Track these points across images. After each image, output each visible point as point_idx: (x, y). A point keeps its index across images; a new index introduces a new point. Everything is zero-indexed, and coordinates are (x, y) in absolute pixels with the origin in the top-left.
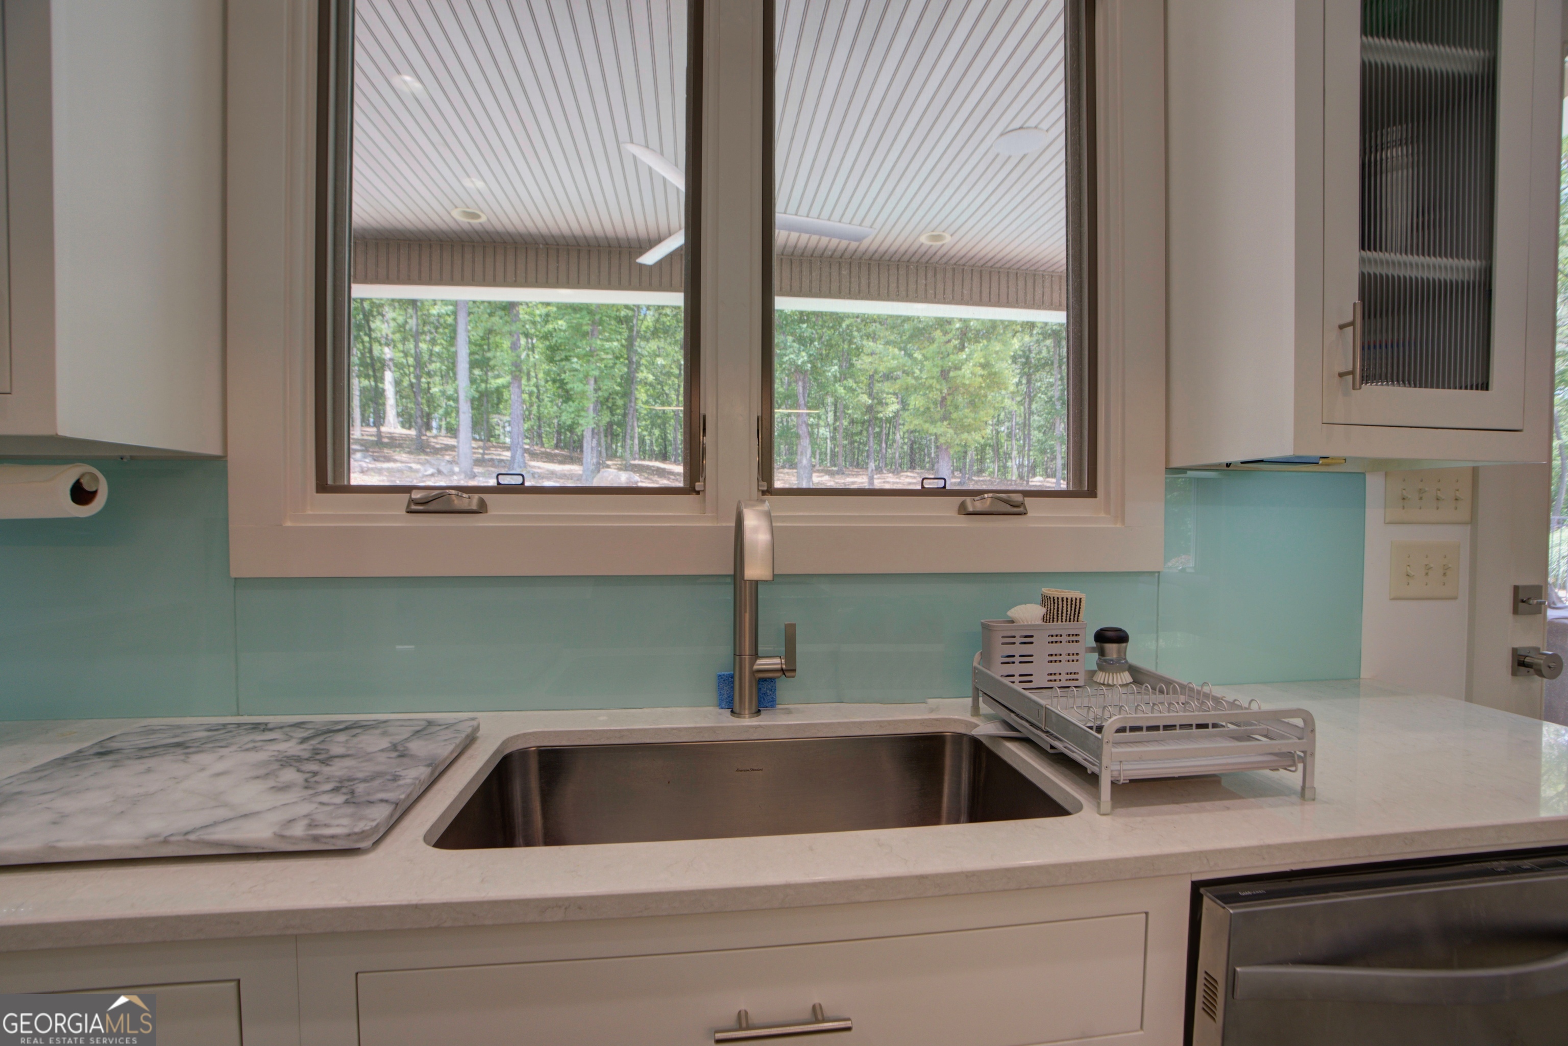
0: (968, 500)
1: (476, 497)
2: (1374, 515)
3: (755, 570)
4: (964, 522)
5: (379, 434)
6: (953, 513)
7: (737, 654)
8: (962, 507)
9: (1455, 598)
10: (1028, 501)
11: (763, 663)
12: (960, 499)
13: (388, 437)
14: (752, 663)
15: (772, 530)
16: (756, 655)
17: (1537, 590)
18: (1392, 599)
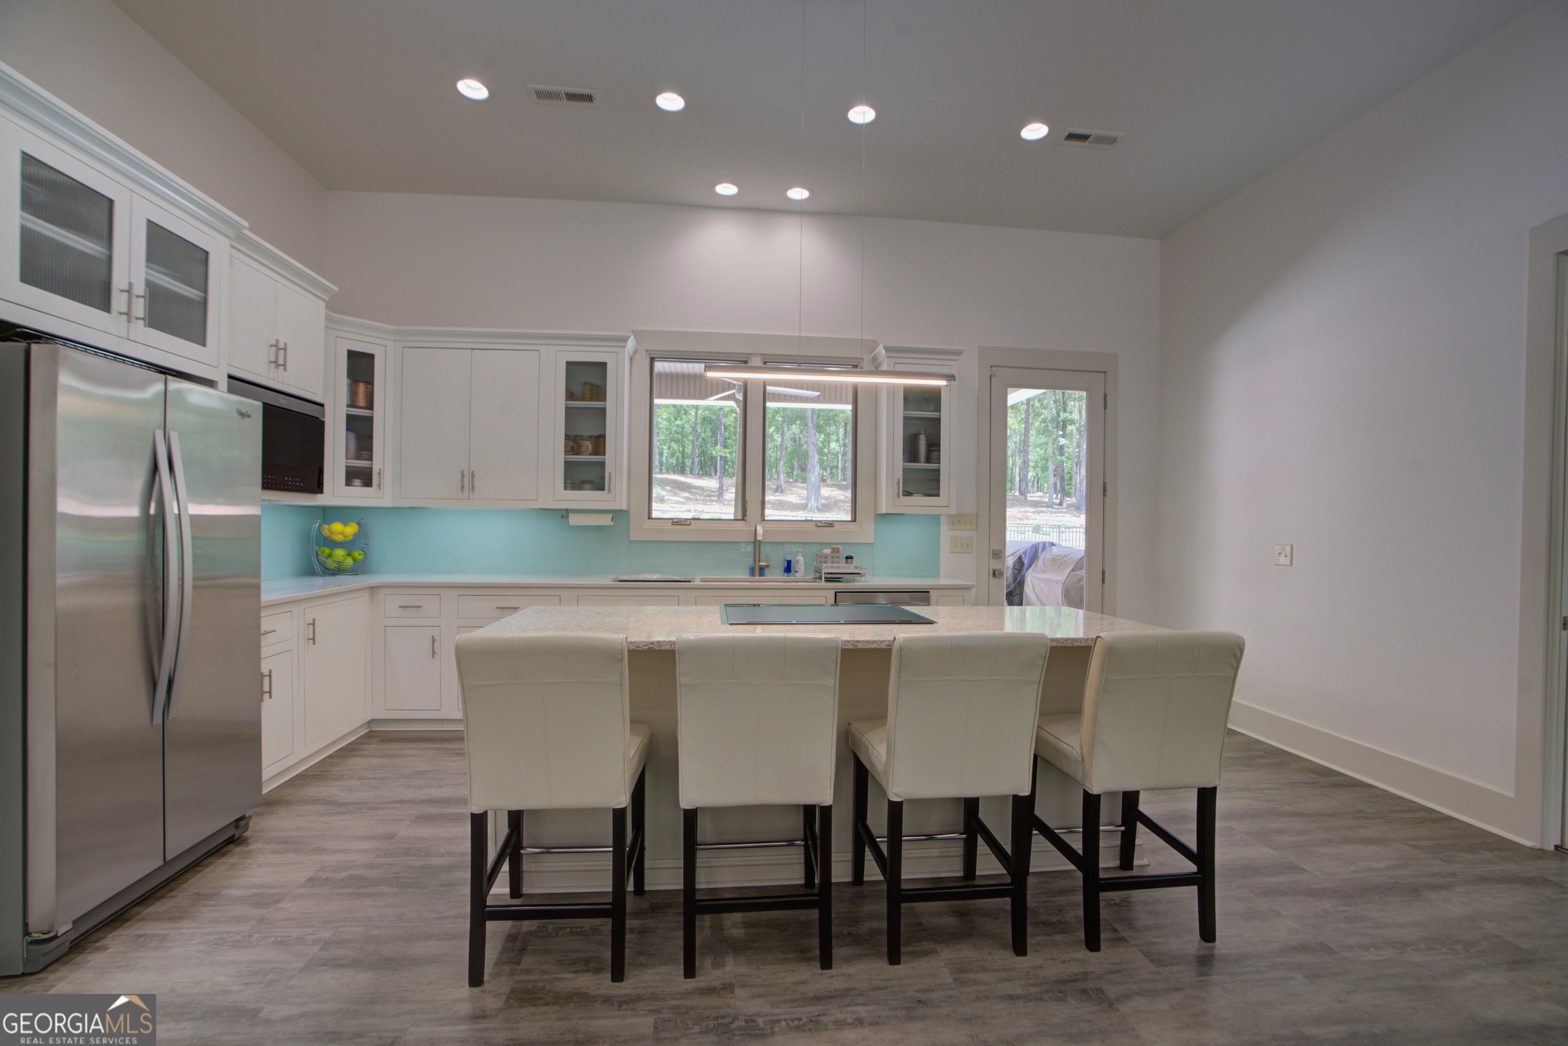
0: (818, 523)
1: (689, 521)
2: (944, 528)
3: (759, 538)
4: (816, 529)
6: (814, 526)
7: (755, 561)
8: (816, 524)
9: (972, 553)
10: (834, 523)
11: (761, 564)
12: (816, 522)
14: (758, 564)
15: (763, 530)
16: (759, 561)
17: (1000, 551)
18: (951, 553)
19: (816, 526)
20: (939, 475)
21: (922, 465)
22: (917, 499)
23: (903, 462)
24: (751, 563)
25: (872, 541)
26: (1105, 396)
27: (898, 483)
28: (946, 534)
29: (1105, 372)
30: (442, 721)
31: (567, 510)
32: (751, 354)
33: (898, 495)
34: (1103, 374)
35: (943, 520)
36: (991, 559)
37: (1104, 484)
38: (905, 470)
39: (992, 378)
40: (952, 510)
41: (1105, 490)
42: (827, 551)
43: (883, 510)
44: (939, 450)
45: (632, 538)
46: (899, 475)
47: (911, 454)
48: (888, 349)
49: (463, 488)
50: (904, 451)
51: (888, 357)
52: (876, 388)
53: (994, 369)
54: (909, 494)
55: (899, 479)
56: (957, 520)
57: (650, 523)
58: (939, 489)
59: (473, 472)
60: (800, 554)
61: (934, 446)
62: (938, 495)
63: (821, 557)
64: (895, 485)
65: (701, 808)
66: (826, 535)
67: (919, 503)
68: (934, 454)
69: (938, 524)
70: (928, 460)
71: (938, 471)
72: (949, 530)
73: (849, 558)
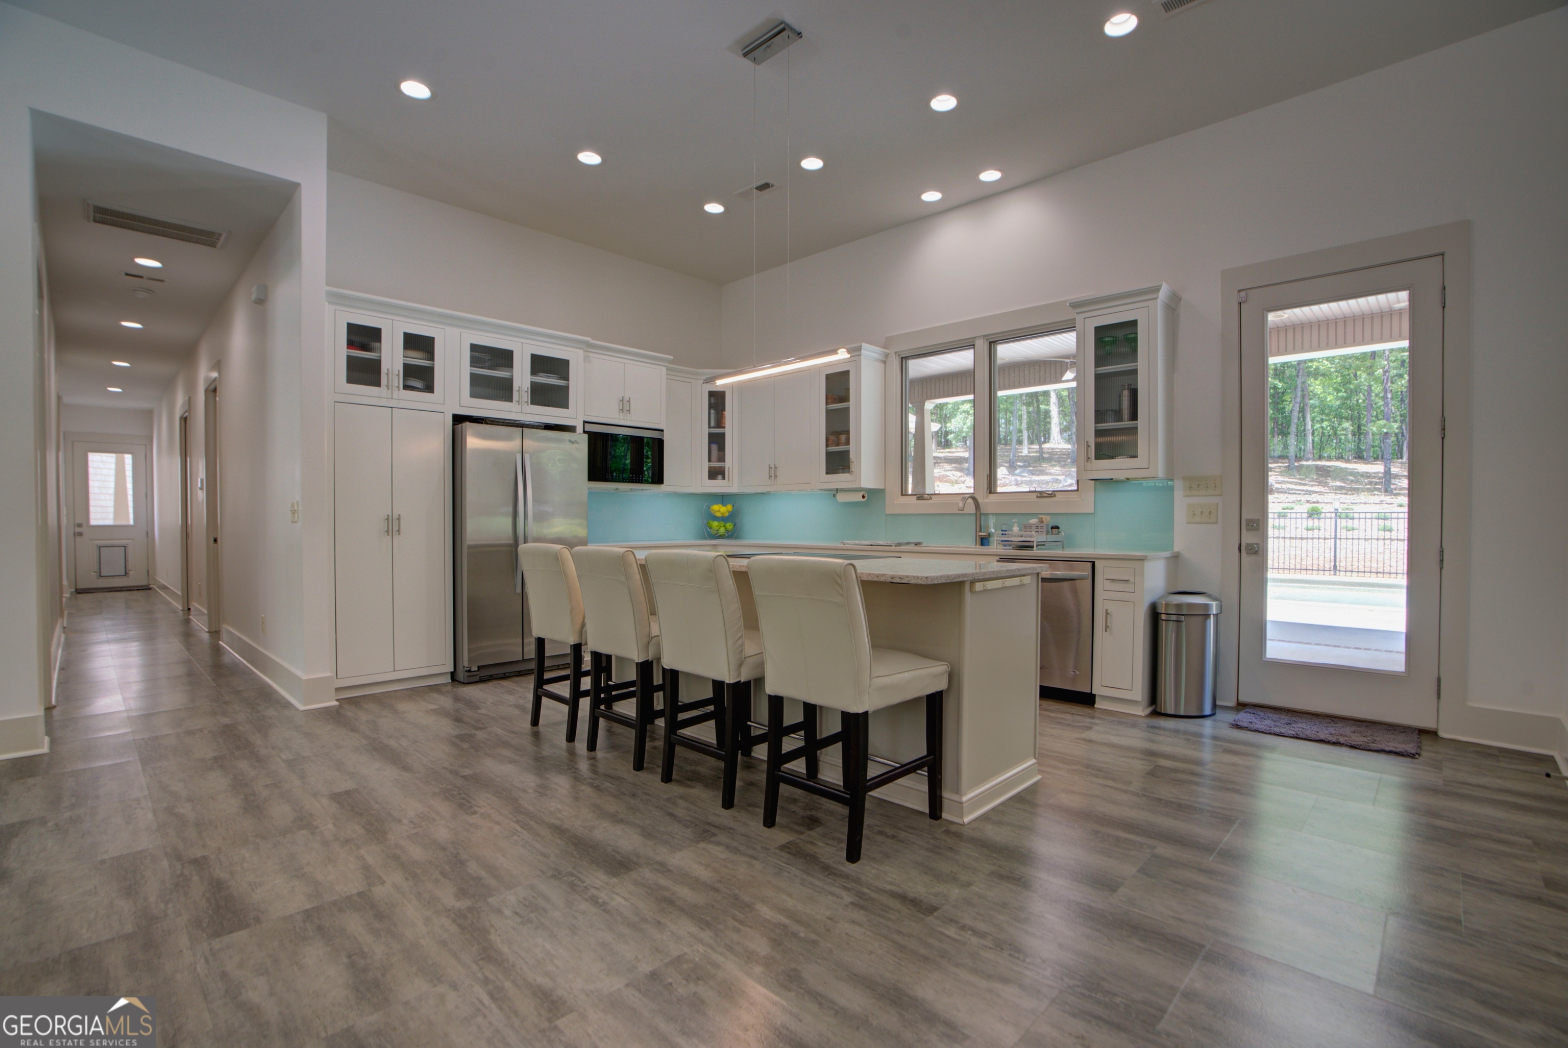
0: (1040, 493)
1: (929, 496)
2: (1178, 494)
4: (1037, 499)
5: (1041, 451)
6: (1034, 497)
7: (976, 531)
8: (1038, 495)
9: (1216, 523)
10: (1057, 493)
11: (982, 534)
13: (1048, 453)
16: (980, 531)
17: (1257, 521)
18: (1187, 523)
20: (1138, 433)
22: (1114, 462)
26: (1444, 289)
28: (1181, 501)
29: (1442, 255)
31: (836, 490)
32: (975, 337)
33: (1089, 459)
34: (1439, 258)
35: (1178, 485)
37: (1443, 420)
39: (1242, 305)
41: (1443, 429)
42: (1034, 521)
44: (1138, 405)
45: (885, 513)
46: (1090, 436)
49: (770, 478)
53: (1243, 294)
55: (1089, 442)
56: (1196, 484)
58: (1136, 450)
59: (775, 465)
60: (1016, 524)
62: (1136, 457)
63: (1027, 527)
66: (1046, 506)
67: (1115, 467)
69: (1172, 490)
71: (1138, 428)
72: (1184, 496)
73: (1055, 528)
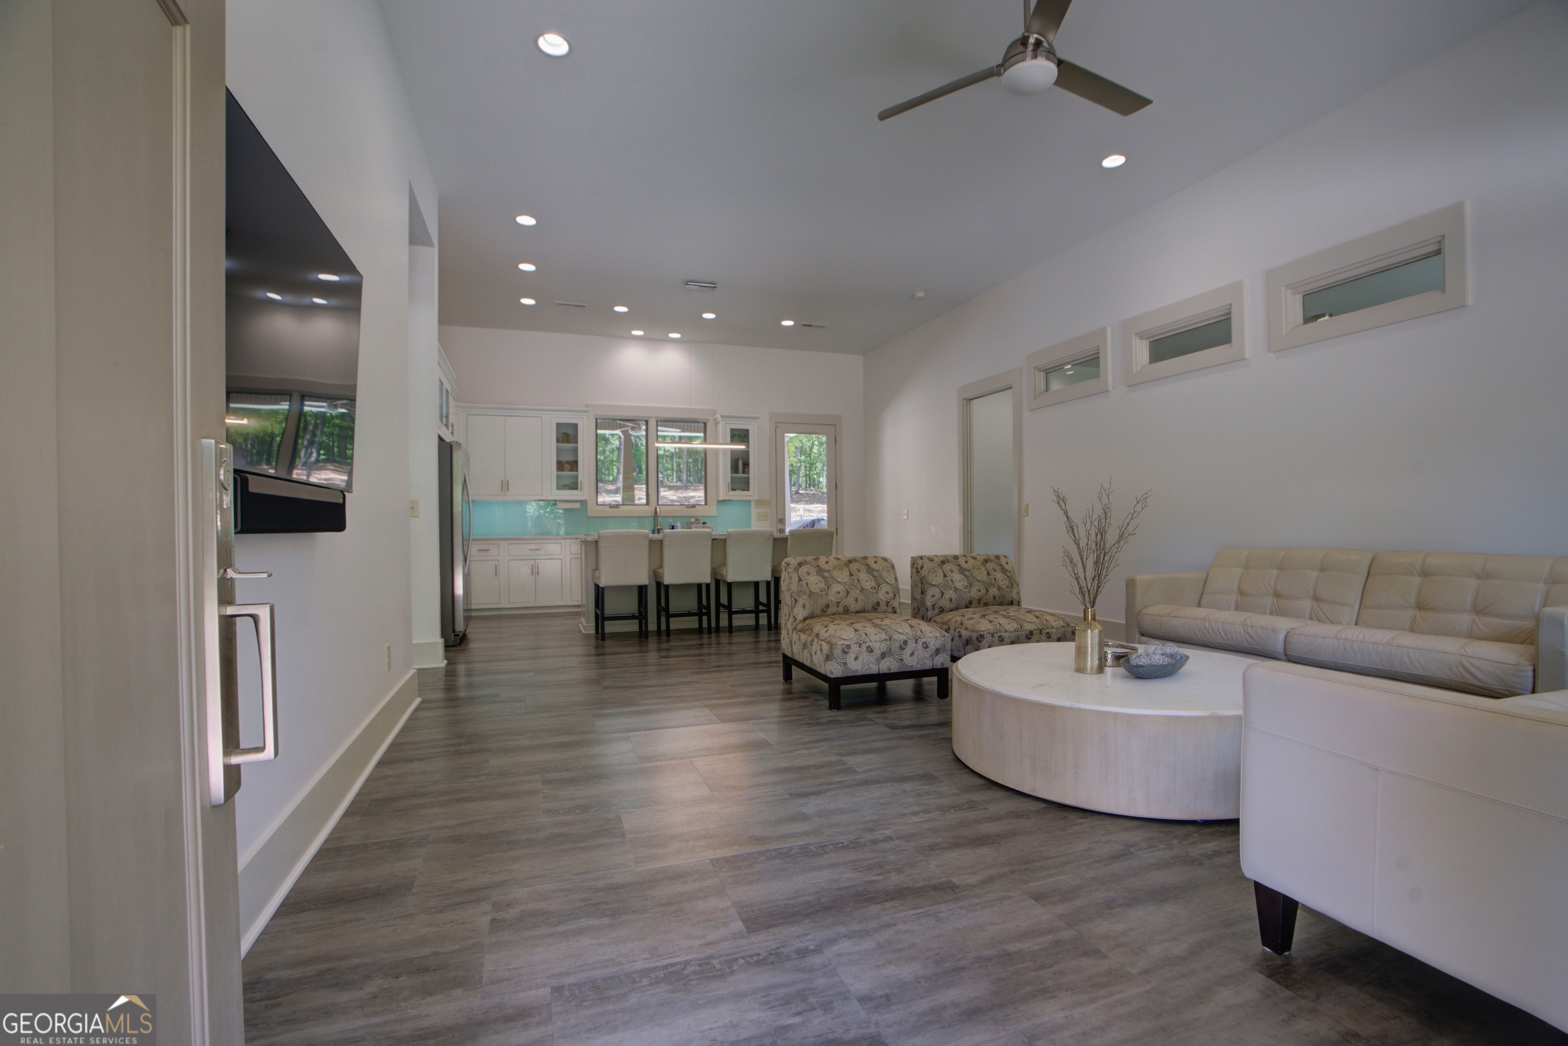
2: (753, 507)
4: (686, 509)
7: (655, 526)
10: (696, 506)
12: (686, 505)
14: (657, 527)
15: (659, 510)
17: (783, 519)
18: (757, 520)
19: (686, 507)
20: (749, 480)
21: (741, 475)
22: (739, 493)
23: (732, 473)
24: (653, 528)
25: (715, 515)
26: (836, 437)
27: (729, 484)
28: (754, 510)
29: (835, 425)
30: (499, 609)
31: (555, 501)
32: (650, 417)
33: (729, 491)
34: (834, 426)
35: (753, 503)
36: (778, 524)
37: (836, 483)
38: (732, 478)
39: (777, 429)
40: (756, 498)
41: (836, 486)
42: (693, 520)
43: (721, 498)
44: (749, 467)
45: (589, 515)
46: (729, 480)
47: (735, 469)
48: (722, 417)
49: (502, 490)
50: (731, 468)
51: (722, 420)
52: (717, 450)
53: (777, 424)
54: (734, 489)
55: (729, 483)
56: (760, 503)
57: (598, 507)
58: (749, 487)
59: (508, 481)
61: (746, 465)
62: (749, 490)
63: (690, 523)
64: (727, 486)
65: (670, 585)
66: (692, 511)
67: (739, 495)
68: (746, 469)
69: (750, 505)
70: (744, 472)
71: (748, 478)
72: (755, 508)
73: (704, 523)
